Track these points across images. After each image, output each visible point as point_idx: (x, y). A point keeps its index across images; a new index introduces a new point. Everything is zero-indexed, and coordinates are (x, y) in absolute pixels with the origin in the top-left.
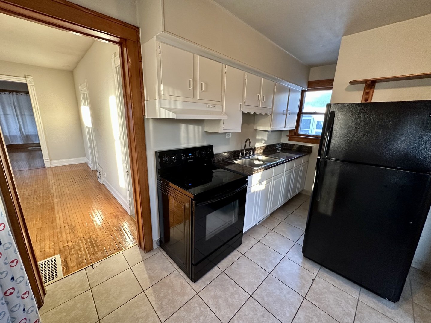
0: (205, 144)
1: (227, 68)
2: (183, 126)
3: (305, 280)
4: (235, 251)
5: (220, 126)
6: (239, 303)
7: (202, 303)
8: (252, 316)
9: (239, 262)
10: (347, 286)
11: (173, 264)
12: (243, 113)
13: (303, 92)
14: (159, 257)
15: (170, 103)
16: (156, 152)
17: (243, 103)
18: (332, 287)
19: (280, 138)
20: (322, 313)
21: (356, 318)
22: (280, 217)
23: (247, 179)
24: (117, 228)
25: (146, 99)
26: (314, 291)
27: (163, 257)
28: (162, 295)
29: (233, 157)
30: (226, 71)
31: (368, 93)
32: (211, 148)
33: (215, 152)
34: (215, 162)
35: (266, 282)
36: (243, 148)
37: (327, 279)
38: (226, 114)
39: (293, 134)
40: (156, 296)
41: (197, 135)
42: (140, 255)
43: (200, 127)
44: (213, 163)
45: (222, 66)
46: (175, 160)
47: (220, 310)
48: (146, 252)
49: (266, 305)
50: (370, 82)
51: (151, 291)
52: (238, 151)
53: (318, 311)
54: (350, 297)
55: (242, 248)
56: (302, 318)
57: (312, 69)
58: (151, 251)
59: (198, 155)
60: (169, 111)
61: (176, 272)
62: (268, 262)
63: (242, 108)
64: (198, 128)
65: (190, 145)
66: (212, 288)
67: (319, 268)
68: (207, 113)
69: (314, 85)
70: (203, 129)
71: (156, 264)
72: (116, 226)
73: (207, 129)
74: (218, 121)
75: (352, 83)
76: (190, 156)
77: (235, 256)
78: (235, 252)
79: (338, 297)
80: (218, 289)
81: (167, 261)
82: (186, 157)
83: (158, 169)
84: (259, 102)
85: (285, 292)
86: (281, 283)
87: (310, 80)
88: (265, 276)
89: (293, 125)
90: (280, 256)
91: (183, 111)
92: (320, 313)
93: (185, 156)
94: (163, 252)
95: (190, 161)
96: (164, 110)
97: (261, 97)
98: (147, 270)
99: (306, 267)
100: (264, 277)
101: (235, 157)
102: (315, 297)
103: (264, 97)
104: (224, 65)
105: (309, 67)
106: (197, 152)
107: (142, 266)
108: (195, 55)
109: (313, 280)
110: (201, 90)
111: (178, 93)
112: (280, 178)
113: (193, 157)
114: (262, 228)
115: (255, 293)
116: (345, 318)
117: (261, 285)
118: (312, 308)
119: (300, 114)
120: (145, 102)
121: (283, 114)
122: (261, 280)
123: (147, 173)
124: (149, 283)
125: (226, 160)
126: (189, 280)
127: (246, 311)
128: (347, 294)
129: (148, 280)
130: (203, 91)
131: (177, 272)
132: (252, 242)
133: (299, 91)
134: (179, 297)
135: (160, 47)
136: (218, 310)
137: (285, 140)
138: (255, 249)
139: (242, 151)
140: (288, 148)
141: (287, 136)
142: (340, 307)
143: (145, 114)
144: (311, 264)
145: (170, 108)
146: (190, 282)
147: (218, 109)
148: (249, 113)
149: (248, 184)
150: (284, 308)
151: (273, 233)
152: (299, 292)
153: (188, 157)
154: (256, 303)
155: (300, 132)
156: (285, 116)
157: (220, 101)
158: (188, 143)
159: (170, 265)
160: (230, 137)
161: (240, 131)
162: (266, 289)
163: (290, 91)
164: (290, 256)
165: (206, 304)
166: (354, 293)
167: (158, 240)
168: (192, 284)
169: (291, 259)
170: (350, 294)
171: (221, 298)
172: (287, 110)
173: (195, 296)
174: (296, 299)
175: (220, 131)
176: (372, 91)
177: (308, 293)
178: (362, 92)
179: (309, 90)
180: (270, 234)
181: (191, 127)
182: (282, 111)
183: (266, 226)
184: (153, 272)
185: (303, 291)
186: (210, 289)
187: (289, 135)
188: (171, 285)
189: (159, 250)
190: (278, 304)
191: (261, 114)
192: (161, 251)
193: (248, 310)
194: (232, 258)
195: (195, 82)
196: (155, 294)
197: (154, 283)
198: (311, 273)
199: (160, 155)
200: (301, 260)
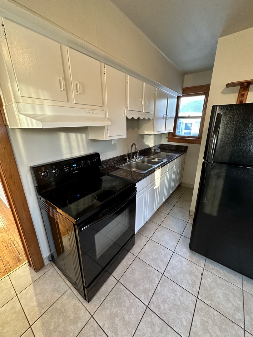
0: (91, 151)
1: (107, 69)
2: (63, 135)
3: (195, 276)
4: (129, 253)
5: (104, 133)
6: (136, 319)
7: (98, 328)
8: (151, 334)
9: (133, 266)
10: (231, 275)
11: (65, 281)
12: (127, 118)
13: (178, 98)
14: (51, 274)
15: (34, 109)
16: (30, 167)
17: (127, 108)
18: (219, 280)
19: (161, 140)
20: (216, 313)
21: (245, 313)
22: (166, 211)
23: (136, 186)
24: (7, 244)
25: (4, 105)
26: (204, 287)
27: (56, 274)
28: (52, 328)
29: (121, 162)
30: (105, 72)
31: (243, 95)
32: (97, 155)
33: (102, 159)
34: (103, 169)
35: (160, 286)
36: (130, 152)
37: (214, 272)
38: (109, 119)
39: (172, 136)
40: (45, 330)
41: (81, 144)
42: (30, 276)
43: (84, 135)
44: (102, 170)
45: (101, 65)
46: (56, 174)
47: (117, 334)
48: (36, 271)
49: (163, 315)
50: (247, 83)
51: (39, 325)
52: (125, 155)
53: (212, 311)
54: (235, 288)
55: (136, 250)
56: (199, 325)
57: (186, 76)
58: (42, 269)
59: (84, 165)
60: (32, 118)
61: (69, 291)
62: (161, 261)
63: (126, 113)
64: (82, 137)
65: (75, 154)
66: (108, 304)
67: (205, 260)
68: (88, 119)
69: (188, 91)
70: (87, 137)
71: (48, 284)
72: (6, 242)
73: (92, 136)
74: (102, 128)
75: (228, 85)
76: (75, 167)
77: (129, 259)
78: (129, 255)
79: (226, 291)
80: (114, 305)
81: (60, 279)
82: (70, 168)
83: (36, 187)
84: (142, 106)
85: (179, 294)
86: (174, 284)
87: (184, 87)
88: (159, 278)
89: (171, 128)
90: (170, 252)
91: (56, 118)
92: (213, 314)
93: (68, 168)
94: (56, 267)
95: (75, 172)
96: (24, 117)
97: (143, 103)
98: (36, 295)
99: (193, 261)
100: (158, 280)
101: (123, 161)
102: (207, 295)
103: (146, 101)
104: (103, 64)
105: (183, 74)
106: (82, 162)
107: (31, 291)
108: (62, 45)
109: (202, 274)
110: (77, 92)
111: (44, 95)
112: (164, 178)
113: (78, 167)
114: (151, 223)
115: (151, 302)
116: (236, 314)
117: (156, 290)
118: (206, 308)
119: (177, 117)
120: (4, 108)
121: (163, 118)
122: (155, 284)
123: (24, 192)
124: (37, 313)
125: (114, 166)
126: (82, 300)
127: (144, 328)
128: (233, 285)
129: (37, 308)
130: (79, 93)
131: (71, 292)
132: (144, 241)
133: (175, 97)
134: (71, 327)
135: (3, 25)
136: (115, 335)
137: (165, 142)
138: (147, 248)
139: (129, 155)
140: (168, 148)
141: (166, 138)
142: (229, 302)
143: (7, 124)
144: (197, 257)
145: (35, 114)
146: (84, 303)
147: (100, 115)
148: (133, 118)
149: (137, 191)
150: (180, 316)
151: (161, 228)
152: (192, 291)
153: (72, 169)
154: (153, 315)
155: (177, 134)
156: (165, 120)
157: (102, 106)
158: (71, 152)
159: (63, 283)
160: (117, 142)
161: (125, 137)
162: (161, 295)
163: (168, 97)
164: (179, 251)
165: (102, 329)
166: (238, 282)
167: (49, 256)
168: (85, 303)
169: (180, 254)
170: (235, 284)
171: (118, 316)
172: (166, 114)
173: (90, 321)
174: (189, 301)
175: (105, 138)
176: (246, 94)
177: (200, 290)
178: (237, 94)
179: (183, 96)
180: (159, 229)
181: (73, 136)
182: (162, 116)
183: (155, 221)
184: (44, 296)
185: (195, 290)
186: (106, 307)
187: (168, 137)
188: (63, 311)
189: (51, 266)
190: (174, 311)
191: (144, 119)
192: (53, 267)
193: (146, 327)
194: (127, 263)
195: (67, 82)
196: (43, 328)
197: (43, 312)
198: (199, 267)
199: (36, 170)
200: (188, 254)
